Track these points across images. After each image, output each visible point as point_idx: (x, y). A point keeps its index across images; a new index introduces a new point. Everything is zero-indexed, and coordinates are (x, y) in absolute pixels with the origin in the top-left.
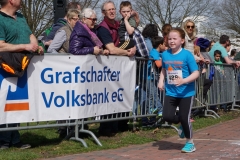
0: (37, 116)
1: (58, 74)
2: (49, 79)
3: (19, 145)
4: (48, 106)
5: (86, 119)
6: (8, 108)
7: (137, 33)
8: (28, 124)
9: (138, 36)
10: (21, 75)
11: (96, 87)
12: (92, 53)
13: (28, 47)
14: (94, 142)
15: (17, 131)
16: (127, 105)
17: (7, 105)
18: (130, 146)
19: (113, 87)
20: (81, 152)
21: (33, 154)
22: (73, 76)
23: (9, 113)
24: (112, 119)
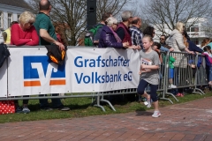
0: (71, 89)
1: (86, 61)
2: (80, 64)
4: (79, 82)
6: (52, 83)
9: (139, 35)
11: (112, 71)
14: (111, 108)
16: (135, 83)
17: (51, 81)
19: (125, 70)
20: (100, 114)
22: (96, 62)
23: (53, 86)
24: (124, 93)
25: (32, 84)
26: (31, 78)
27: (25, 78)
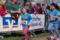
0: (20, 29)
3: (16, 36)
5: (32, 30)
6: (13, 27)
7: (45, 8)
8: (18, 31)
9: (45, 9)
10: (16, 19)
11: (35, 22)
12: (34, 13)
13: (18, 12)
14: (34, 36)
15: (15, 33)
16: (42, 26)
17: (13, 26)
18: (43, 37)
19: (39, 22)
20: (31, 38)
21: (19, 38)
23: (14, 28)
24: (39, 30)
25: (6, 27)
26: (6, 25)
27: (3, 25)
